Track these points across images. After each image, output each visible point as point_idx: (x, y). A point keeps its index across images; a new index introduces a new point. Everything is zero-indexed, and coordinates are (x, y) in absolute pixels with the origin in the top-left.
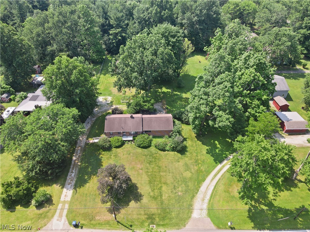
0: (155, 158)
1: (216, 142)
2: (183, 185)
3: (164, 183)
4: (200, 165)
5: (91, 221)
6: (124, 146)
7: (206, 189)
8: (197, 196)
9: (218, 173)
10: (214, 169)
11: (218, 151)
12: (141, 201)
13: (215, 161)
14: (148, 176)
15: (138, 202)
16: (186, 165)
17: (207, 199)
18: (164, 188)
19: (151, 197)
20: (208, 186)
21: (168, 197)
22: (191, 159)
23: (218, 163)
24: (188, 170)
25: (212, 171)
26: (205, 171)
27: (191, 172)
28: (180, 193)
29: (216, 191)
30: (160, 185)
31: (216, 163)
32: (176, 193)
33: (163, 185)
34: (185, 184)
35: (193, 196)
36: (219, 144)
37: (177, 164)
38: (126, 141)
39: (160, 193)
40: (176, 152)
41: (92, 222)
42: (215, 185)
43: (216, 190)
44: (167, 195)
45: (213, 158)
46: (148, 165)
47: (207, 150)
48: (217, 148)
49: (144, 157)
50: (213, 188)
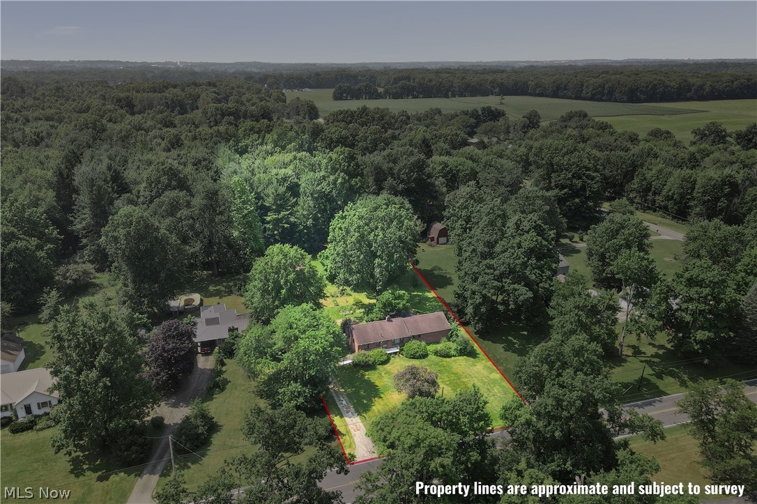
1: (510, 338)
6: (391, 361)
11: (518, 346)
13: (520, 357)
36: (514, 339)
38: (390, 354)
40: (465, 357)
45: (516, 354)
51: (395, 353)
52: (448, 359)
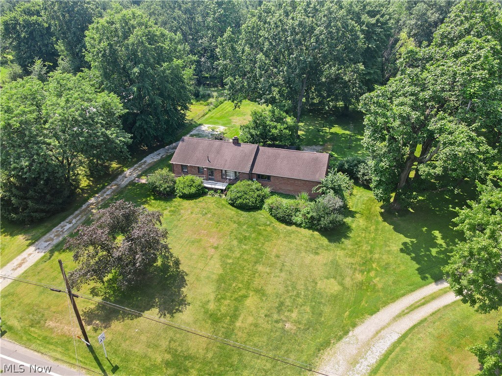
0: (260, 234)
1: (437, 233)
2: (308, 309)
3: (257, 291)
4: (372, 274)
5: (32, 326)
7: (371, 334)
8: (337, 345)
9: (423, 304)
10: (412, 291)
11: (437, 253)
12: (177, 315)
13: (419, 273)
14: (224, 264)
15: (168, 315)
16: (335, 265)
17: (366, 363)
18: (251, 302)
19: (206, 313)
20: (383, 329)
21: (251, 325)
22: (352, 255)
23: (430, 280)
24: (335, 278)
25: (403, 295)
26: (383, 289)
27: (341, 284)
28: (288, 326)
29: (403, 349)
30: (243, 292)
31: (424, 278)
32: (277, 322)
33: (251, 293)
34: (313, 308)
35: (326, 344)
36: (442, 239)
37: (309, 258)
38: (210, 189)
39: (236, 309)
40: (316, 233)
41: (33, 329)
42: (403, 332)
43: (403, 344)
44: (250, 320)
45: (417, 266)
46: (235, 243)
47: (405, 244)
48: (435, 245)
49: (235, 225)
50: (395, 337)
51: (216, 190)
52: (282, 227)
